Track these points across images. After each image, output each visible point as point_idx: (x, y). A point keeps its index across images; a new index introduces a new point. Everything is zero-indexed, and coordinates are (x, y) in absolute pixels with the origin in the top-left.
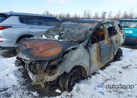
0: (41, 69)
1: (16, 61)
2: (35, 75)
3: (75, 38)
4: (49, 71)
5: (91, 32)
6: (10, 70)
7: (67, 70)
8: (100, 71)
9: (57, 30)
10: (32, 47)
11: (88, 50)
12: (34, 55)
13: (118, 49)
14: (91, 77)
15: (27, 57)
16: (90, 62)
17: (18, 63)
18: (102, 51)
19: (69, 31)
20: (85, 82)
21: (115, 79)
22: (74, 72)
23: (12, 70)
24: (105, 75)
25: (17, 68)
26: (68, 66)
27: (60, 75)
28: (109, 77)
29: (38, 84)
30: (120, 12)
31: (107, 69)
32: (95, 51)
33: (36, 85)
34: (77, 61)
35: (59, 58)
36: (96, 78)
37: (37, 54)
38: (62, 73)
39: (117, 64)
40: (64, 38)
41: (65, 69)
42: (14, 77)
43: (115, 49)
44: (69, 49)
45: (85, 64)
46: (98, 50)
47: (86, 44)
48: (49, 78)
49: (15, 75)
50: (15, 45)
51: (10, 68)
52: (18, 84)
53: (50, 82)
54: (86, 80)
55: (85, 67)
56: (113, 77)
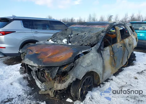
0: (51, 76)
1: (21, 68)
2: (43, 83)
3: (86, 41)
4: (59, 78)
5: (103, 34)
6: (14, 78)
7: (79, 77)
8: (114, 77)
9: (65, 34)
10: (39, 52)
11: (101, 54)
12: (43, 61)
13: (131, 53)
14: (104, 84)
15: (34, 63)
16: (104, 67)
17: (23, 70)
18: (115, 55)
19: (78, 34)
20: (98, 90)
21: (131, 86)
22: (87, 79)
23: (16, 79)
24: (119, 81)
25: (21, 76)
26: (80, 72)
27: (72, 82)
28: (124, 84)
29: (46, 93)
30: (126, 15)
31: (121, 75)
32: (108, 55)
33: (44, 94)
34: (90, 66)
35: (70, 63)
36: (110, 85)
37: (45, 59)
38: (73, 80)
39: (131, 69)
40: (73, 42)
41: (77, 76)
42: (19, 86)
43: (128, 53)
44: (80, 53)
45: (98, 69)
46: (111, 54)
47: (99, 47)
48: (59, 87)
49: (20, 83)
50: (19, 50)
51: (14, 76)
52: (23, 93)
53: (60, 90)
54: (99, 87)
55: (98, 73)
56: (128, 83)
